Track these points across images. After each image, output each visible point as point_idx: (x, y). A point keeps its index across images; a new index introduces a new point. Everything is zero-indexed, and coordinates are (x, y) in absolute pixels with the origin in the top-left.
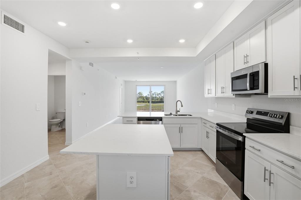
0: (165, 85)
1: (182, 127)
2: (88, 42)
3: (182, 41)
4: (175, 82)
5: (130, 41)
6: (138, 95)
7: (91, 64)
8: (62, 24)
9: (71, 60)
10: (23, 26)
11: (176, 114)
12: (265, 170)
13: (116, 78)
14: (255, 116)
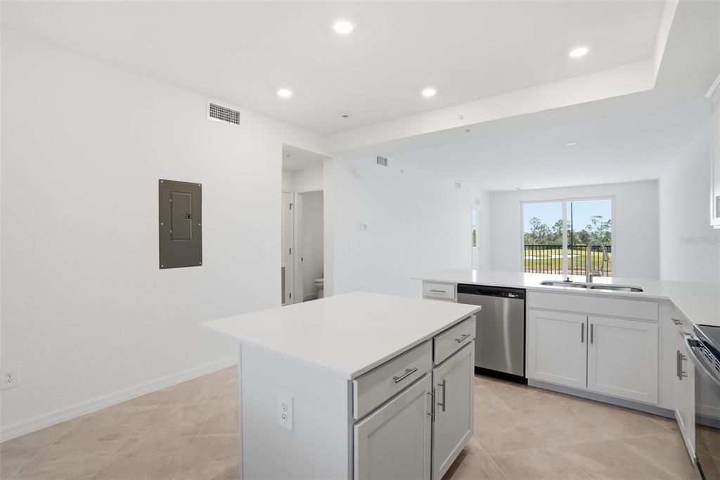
0: (614, 196)
1: (592, 325)
2: (347, 116)
3: (579, 52)
4: (656, 182)
5: (429, 93)
6: (557, 227)
7: (382, 161)
8: (285, 93)
9: (331, 158)
10: (238, 115)
11: (589, 283)
13: (458, 186)
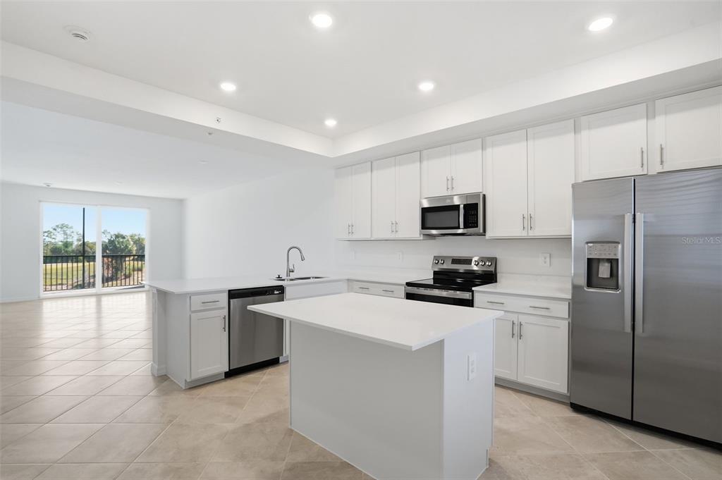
12: (513, 323)
14: (448, 266)
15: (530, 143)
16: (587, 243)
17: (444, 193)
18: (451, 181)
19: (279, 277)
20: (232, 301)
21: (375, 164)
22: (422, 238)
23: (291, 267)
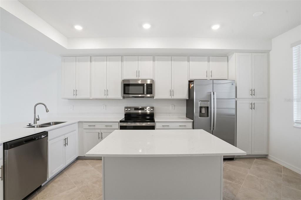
1: (67, 138)
14: (133, 111)
15: (173, 62)
16: (200, 101)
17: (135, 78)
18: (138, 73)
19: (30, 125)
20: (5, 150)
21: (93, 58)
22: (122, 98)
23: (37, 117)
